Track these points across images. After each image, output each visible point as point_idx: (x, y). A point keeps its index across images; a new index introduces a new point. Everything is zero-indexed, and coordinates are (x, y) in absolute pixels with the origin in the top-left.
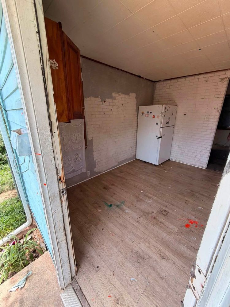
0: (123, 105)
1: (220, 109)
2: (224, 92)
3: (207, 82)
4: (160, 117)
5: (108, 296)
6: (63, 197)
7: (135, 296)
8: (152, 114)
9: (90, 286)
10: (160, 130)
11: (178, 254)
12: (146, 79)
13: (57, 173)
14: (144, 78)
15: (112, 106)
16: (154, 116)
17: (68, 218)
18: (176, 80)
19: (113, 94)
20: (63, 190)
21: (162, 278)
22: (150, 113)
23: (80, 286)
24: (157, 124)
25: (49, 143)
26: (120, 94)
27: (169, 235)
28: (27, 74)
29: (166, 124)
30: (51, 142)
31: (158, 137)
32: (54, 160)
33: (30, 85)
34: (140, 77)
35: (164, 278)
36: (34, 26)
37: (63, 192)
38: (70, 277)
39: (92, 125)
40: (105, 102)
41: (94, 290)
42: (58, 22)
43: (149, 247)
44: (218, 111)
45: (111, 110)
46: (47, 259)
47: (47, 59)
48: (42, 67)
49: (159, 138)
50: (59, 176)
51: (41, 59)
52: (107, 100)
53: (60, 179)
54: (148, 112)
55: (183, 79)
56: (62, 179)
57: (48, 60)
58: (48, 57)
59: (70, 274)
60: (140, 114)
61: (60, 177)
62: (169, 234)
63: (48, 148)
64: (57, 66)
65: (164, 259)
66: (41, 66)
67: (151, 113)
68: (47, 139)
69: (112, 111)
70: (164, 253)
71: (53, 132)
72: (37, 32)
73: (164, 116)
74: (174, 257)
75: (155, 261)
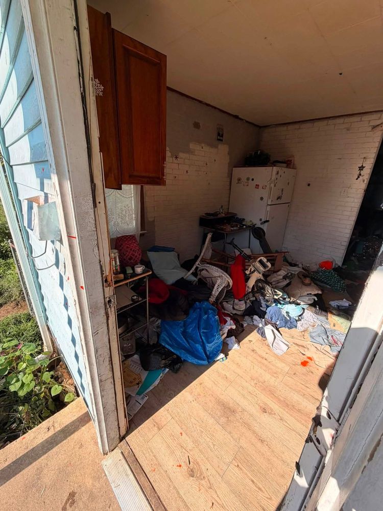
0: (206, 164)
1: (367, 177)
2: (376, 148)
3: (348, 130)
4: (268, 186)
5: (178, 466)
6: (109, 310)
7: (219, 466)
8: (255, 182)
9: (149, 450)
10: (267, 210)
11: (287, 406)
12: (247, 122)
13: (102, 271)
14: (242, 120)
15: (189, 165)
16: (258, 185)
17: (117, 343)
18: (297, 126)
19: (192, 146)
20: (109, 298)
21: (262, 441)
22: (251, 180)
23: (133, 450)
24: (262, 199)
25: (91, 220)
26: (203, 145)
27: (275, 377)
28: (57, 101)
29: (277, 199)
30: (94, 218)
31: (263, 220)
32: (97, 248)
33: (61, 120)
34: (236, 117)
35: (264, 441)
36: (71, 17)
37: (110, 301)
38: (118, 436)
39: (154, 196)
40: (176, 158)
41: (154, 456)
42: (105, 13)
43: (242, 395)
44: (364, 181)
45: (187, 172)
46: (78, 409)
47: (91, 76)
48: (82, 89)
49: (265, 222)
50: (104, 275)
51: (81, 75)
52: (181, 155)
53: (106, 281)
54: (248, 179)
55: (309, 125)
56: (109, 279)
57: (92, 78)
58: (92, 73)
59: (118, 431)
60: (234, 181)
61: (106, 277)
62: (275, 375)
63: (89, 228)
64: (102, 91)
65: (266, 412)
66: (81, 87)
67: (253, 180)
68: (87, 213)
69: (188, 174)
70: (265, 404)
71: (97, 202)
72: (75, 28)
73: (275, 186)
74: (281, 410)
75: (251, 415)
